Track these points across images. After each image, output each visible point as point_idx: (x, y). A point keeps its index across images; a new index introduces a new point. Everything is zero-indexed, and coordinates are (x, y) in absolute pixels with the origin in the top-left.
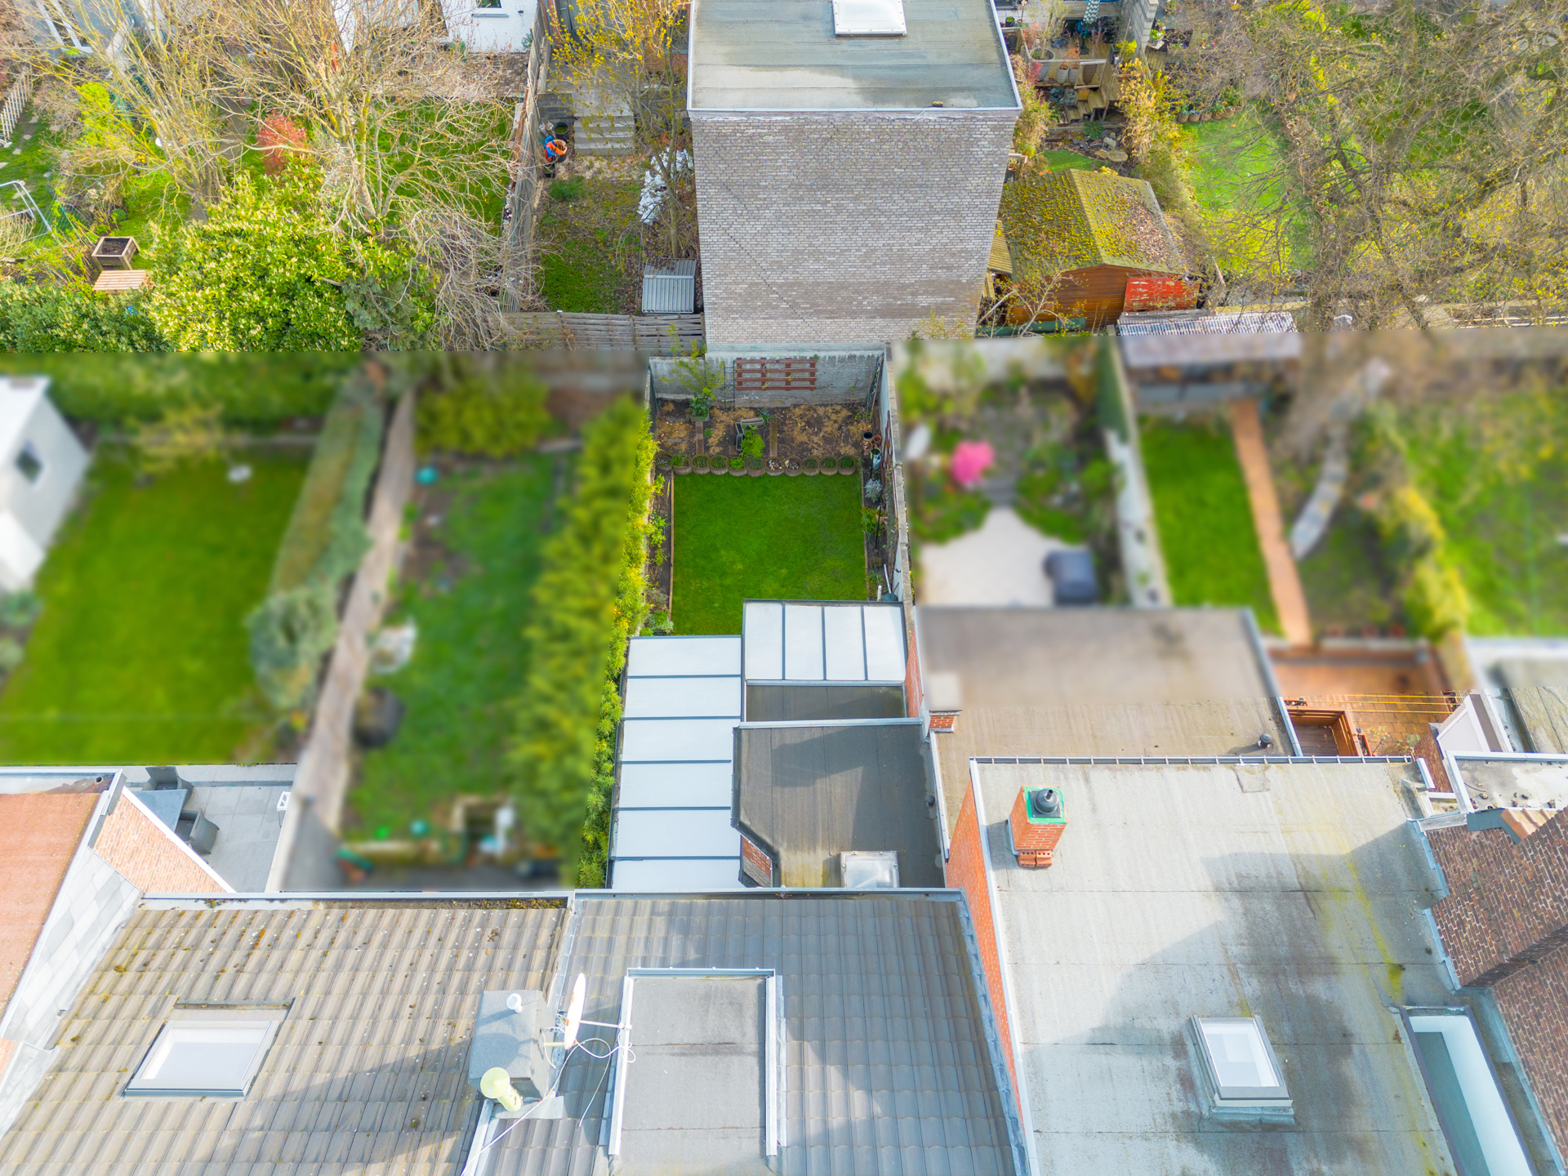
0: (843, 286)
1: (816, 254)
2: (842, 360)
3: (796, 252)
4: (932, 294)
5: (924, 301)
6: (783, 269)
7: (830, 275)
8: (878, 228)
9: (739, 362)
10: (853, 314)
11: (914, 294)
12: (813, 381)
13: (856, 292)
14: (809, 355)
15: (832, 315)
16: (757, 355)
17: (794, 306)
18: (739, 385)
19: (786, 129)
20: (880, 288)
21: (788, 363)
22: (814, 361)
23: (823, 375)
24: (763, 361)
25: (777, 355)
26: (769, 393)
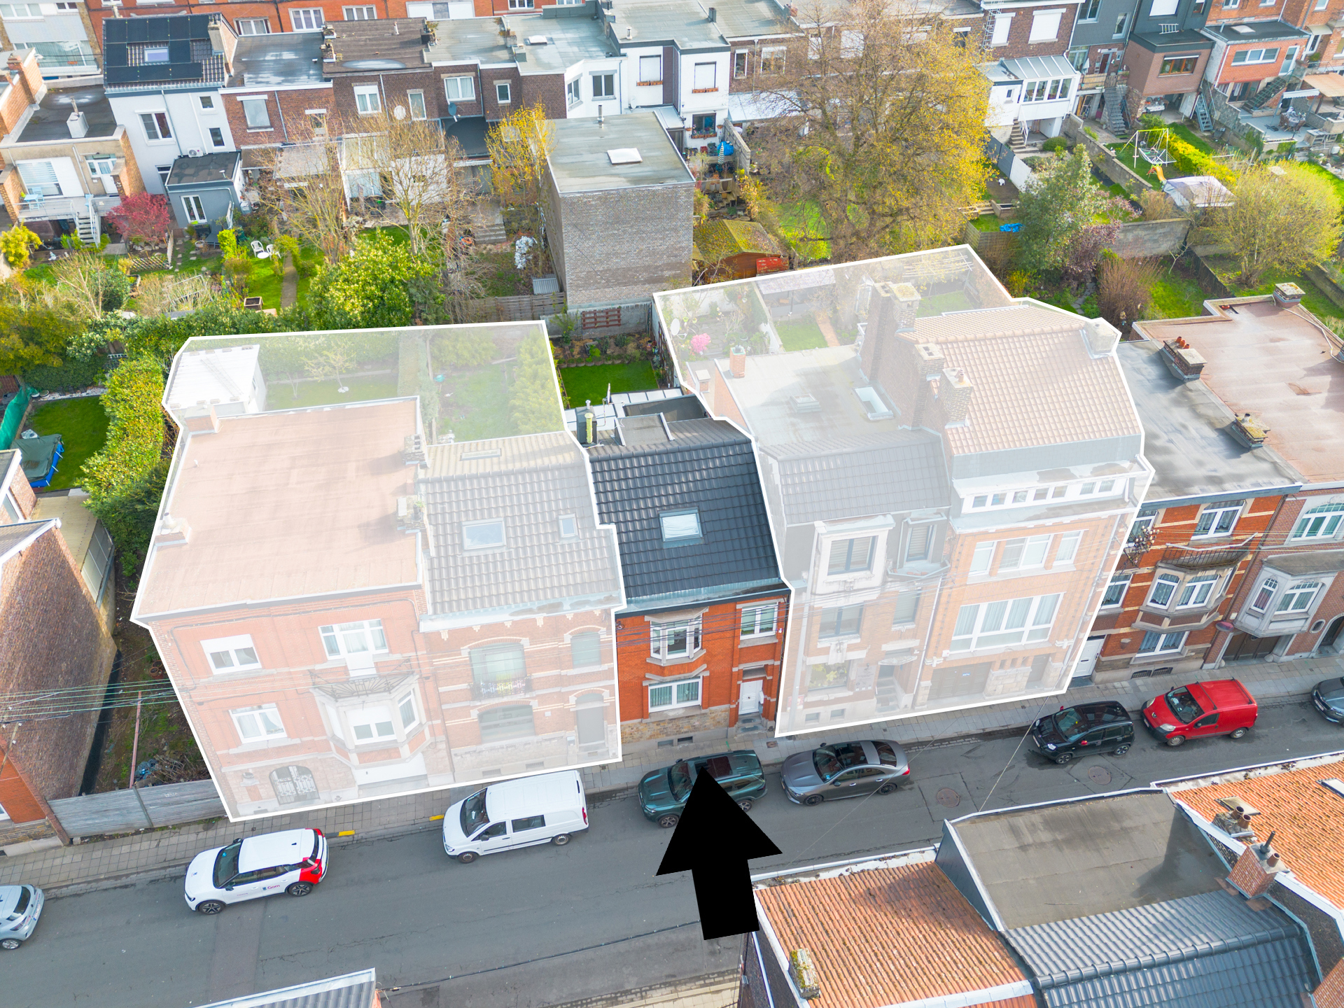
0: (629, 269)
1: (616, 254)
2: (632, 308)
3: (608, 254)
4: (670, 270)
5: (667, 274)
6: (601, 262)
7: (623, 264)
8: (642, 239)
9: (584, 313)
10: (636, 283)
11: (662, 271)
12: (619, 321)
13: (636, 272)
14: (617, 306)
15: (625, 284)
16: (592, 309)
17: (608, 281)
18: (584, 327)
19: (600, 198)
20: (647, 268)
21: (607, 311)
22: (619, 309)
23: (624, 317)
24: (595, 312)
25: (602, 308)
26: (599, 329)
